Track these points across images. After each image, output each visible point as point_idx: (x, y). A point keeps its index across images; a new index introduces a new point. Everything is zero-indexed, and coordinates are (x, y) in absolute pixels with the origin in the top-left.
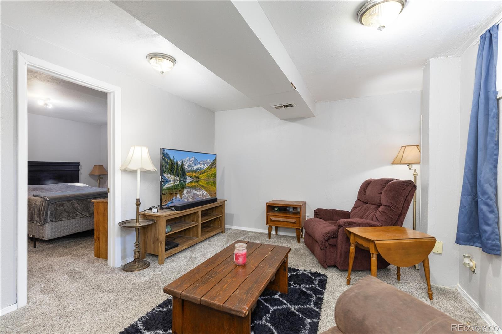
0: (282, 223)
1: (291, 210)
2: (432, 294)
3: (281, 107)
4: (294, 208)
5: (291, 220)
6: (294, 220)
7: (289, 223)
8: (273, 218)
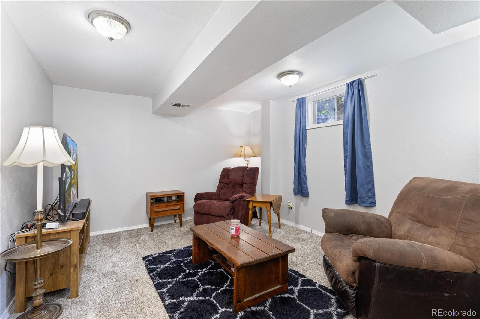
0: (167, 212)
1: (166, 200)
2: (280, 226)
3: (184, 106)
4: (168, 197)
5: (176, 207)
6: (178, 207)
7: (174, 210)
8: (157, 210)
